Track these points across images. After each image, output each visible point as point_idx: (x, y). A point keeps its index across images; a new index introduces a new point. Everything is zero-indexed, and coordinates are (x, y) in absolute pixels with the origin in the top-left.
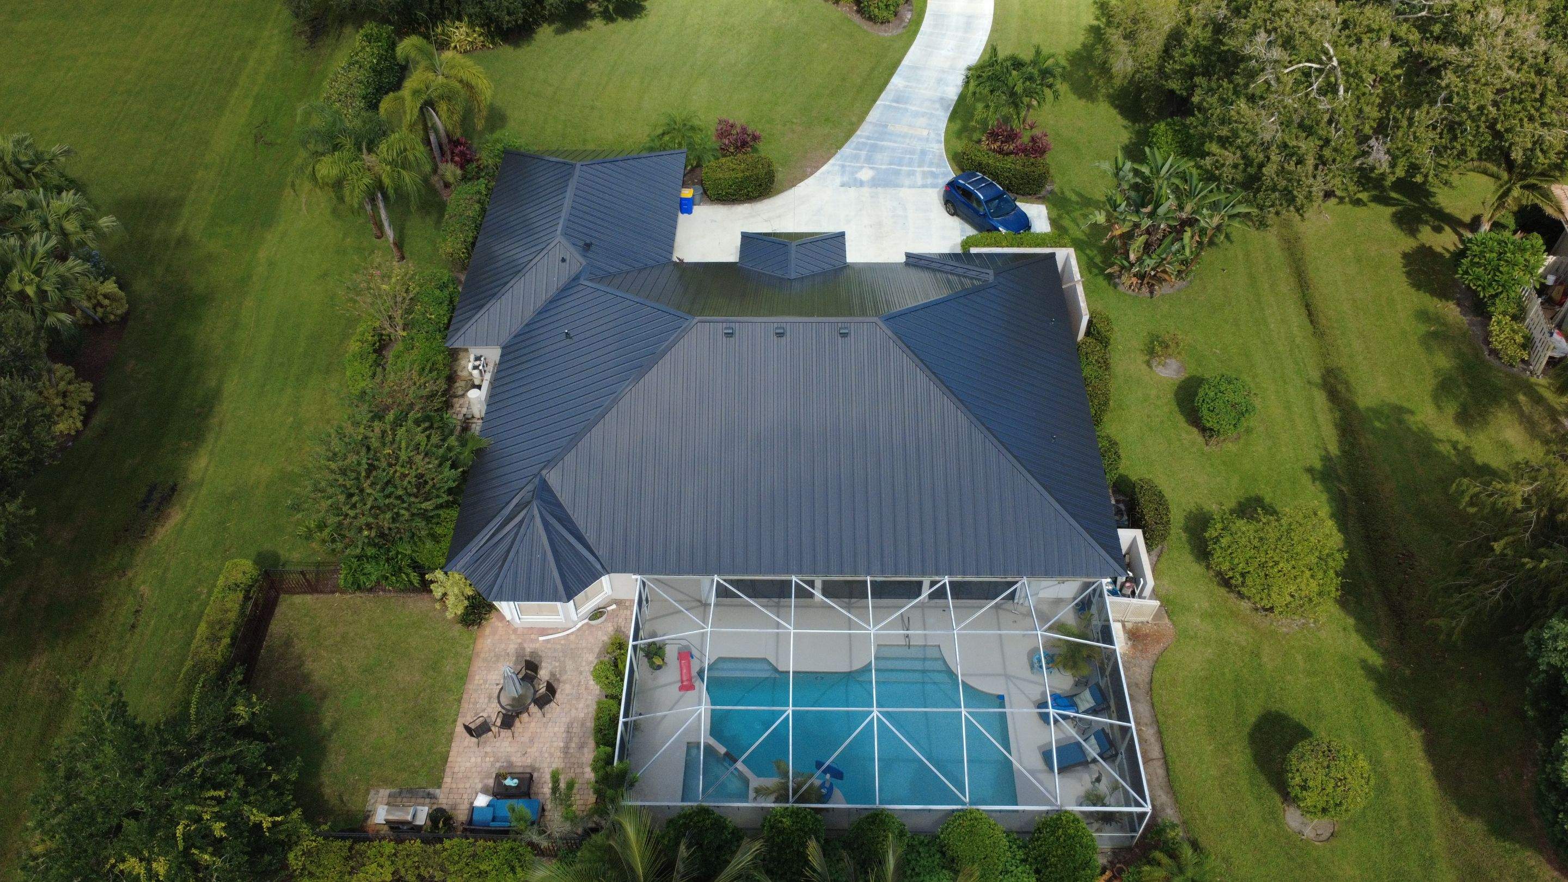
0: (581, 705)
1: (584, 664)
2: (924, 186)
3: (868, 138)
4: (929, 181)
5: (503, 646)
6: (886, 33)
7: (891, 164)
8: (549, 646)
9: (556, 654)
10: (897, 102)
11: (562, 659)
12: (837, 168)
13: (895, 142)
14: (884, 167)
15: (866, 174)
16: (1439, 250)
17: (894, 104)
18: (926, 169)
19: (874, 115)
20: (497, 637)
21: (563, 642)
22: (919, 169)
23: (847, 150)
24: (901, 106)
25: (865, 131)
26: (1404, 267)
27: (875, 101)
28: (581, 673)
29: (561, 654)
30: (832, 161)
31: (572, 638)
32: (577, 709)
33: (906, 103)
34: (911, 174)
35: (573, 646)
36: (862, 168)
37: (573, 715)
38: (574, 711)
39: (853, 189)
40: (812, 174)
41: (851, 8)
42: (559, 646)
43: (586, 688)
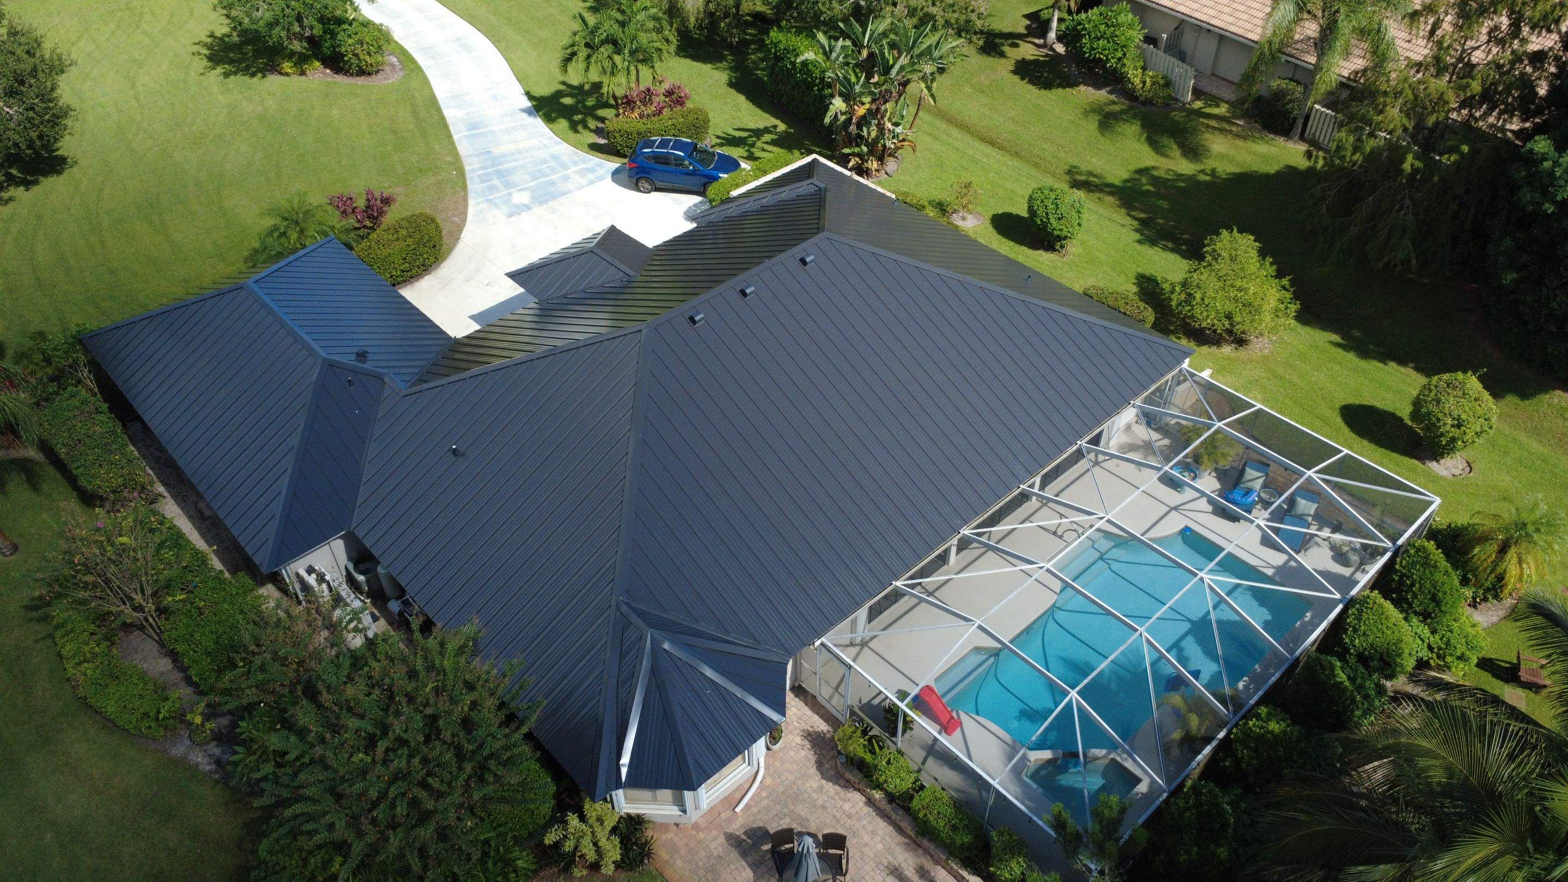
0: (866, 838)
1: (815, 796)
2: (591, 183)
3: (484, 168)
4: (591, 176)
5: (703, 854)
6: (387, 81)
7: (535, 179)
8: (755, 810)
9: (773, 812)
10: (474, 129)
11: (786, 810)
12: (485, 205)
13: (516, 160)
14: (532, 184)
15: (521, 198)
16: (1032, 58)
17: (474, 132)
18: (576, 168)
19: (464, 148)
20: (683, 851)
21: (764, 794)
22: (568, 172)
23: (474, 186)
24: (482, 130)
25: (472, 165)
26: (1023, 79)
27: (450, 136)
28: (824, 807)
29: (778, 807)
30: (471, 202)
31: (768, 781)
32: (866, 845)
33: (485, 126)
34: (566, 178)
35: (781, 789)
36: (510, 194)
37: (871, 854)
38: (866, 850)
39: (524, 214)
40: (464, 221)
41: (325, 75)
42: (765, 803)
43: (850, 817)
